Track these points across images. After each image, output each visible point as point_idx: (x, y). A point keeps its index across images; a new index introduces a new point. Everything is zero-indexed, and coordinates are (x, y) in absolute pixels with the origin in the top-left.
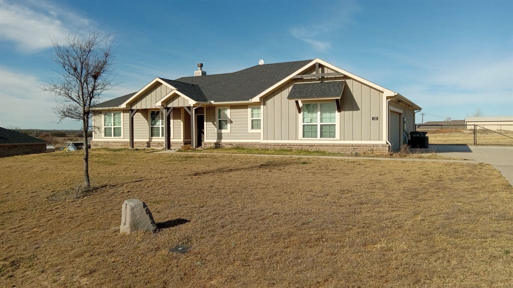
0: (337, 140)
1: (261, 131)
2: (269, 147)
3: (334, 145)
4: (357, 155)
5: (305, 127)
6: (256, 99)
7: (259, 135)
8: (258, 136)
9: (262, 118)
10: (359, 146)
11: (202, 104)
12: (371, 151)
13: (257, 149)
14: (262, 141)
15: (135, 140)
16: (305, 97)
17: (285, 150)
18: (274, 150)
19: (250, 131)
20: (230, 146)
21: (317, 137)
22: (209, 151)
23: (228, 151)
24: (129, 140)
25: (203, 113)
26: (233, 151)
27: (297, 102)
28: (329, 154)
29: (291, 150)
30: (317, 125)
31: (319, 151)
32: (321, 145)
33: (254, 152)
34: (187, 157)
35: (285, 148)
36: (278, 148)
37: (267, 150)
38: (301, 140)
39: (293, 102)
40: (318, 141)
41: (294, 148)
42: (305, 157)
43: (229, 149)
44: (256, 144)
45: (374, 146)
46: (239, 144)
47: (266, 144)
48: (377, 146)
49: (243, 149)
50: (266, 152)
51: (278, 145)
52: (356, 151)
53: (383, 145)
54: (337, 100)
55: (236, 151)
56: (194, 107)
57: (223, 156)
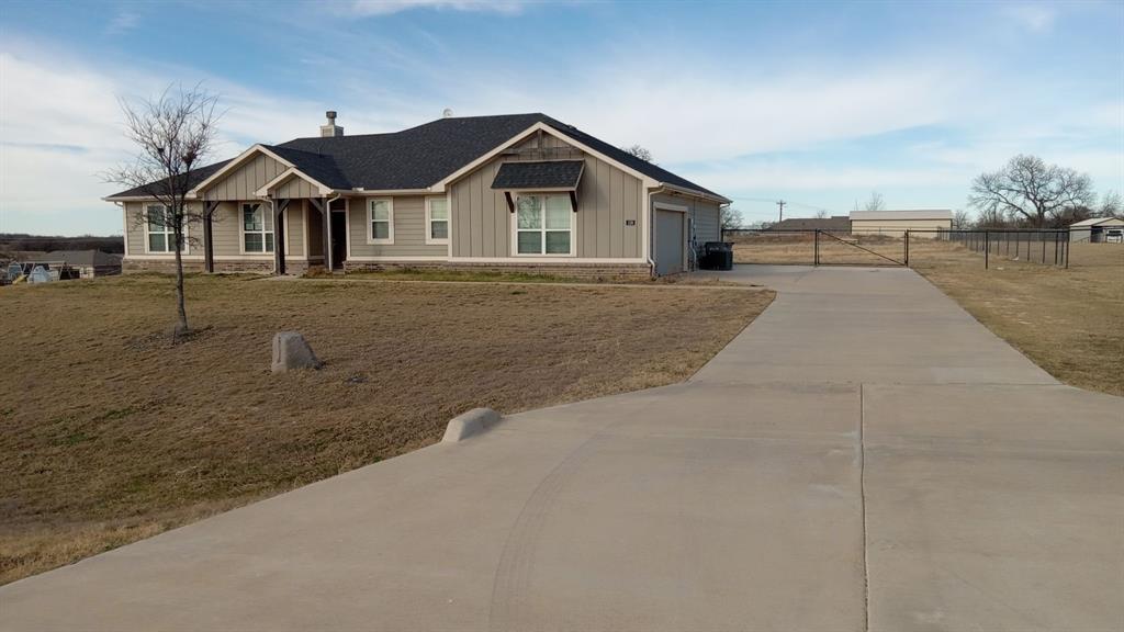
0: (572, 257)
1: (448, 241)
2: (462, 269)
3: (567, 266)
4: (601, 280)
5: (522, 235)
6: (439, 187)
7: (444, 248)
8: (443, 250)
9: (449, 220)
10: (606, 266)
11: (341, 193)
12: (623, 275)
13: (442, 273)
14: (450, 259)
15: (215, 258)
16: (520, 187)
17: (488, 275)
18: (471, 273)
19: (430, 241)
20: (394, 268)
21: (540, 252)
22: (357, 276)
23: (391, 277)
24: (203, 258)
25: (344, 208)
26: (401, 276)
27: (508, 195)
28: (560, 280)
29: (499, 274)
30: (540, 232)
31: (544, 274)
32: (548, 266)
33: (437, 277)
34: (323, 287)
35: (489, 270)
36: (476, 270)
37: (459, 274)
38: (517, 258)
39: (501, 192)
40: (543, 258)
41: (503, 270)
42: (518, 285)
43: (391, 273)
44: (439, 263)
45: (628, 266)
46: (410, 264)
47: (457, 265)
48: (633, 266)
49: (418, 273)
50: (458, 277)
51: (478, 265)
52: (600, 275)
53: (642, 266)
54: (572, 193)
55: (405, 276)
56: (328, 199)
57: (385, 285)
